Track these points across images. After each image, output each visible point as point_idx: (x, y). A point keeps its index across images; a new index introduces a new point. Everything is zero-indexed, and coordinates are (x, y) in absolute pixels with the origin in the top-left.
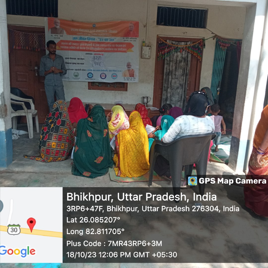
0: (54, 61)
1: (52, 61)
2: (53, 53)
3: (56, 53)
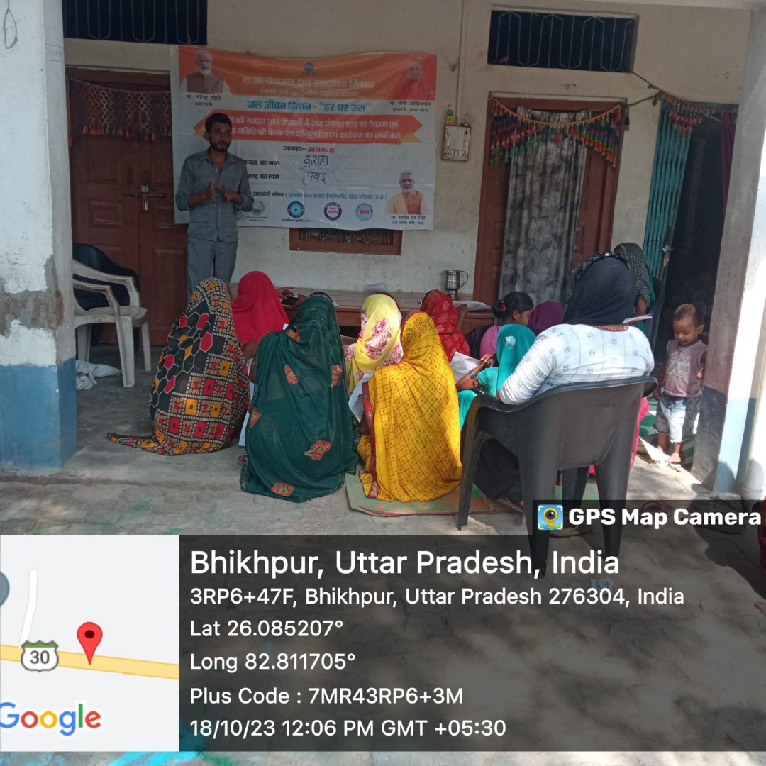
0: (221, 170)
1: (217, 170)
2: (219, 147)
3: (230, 150)
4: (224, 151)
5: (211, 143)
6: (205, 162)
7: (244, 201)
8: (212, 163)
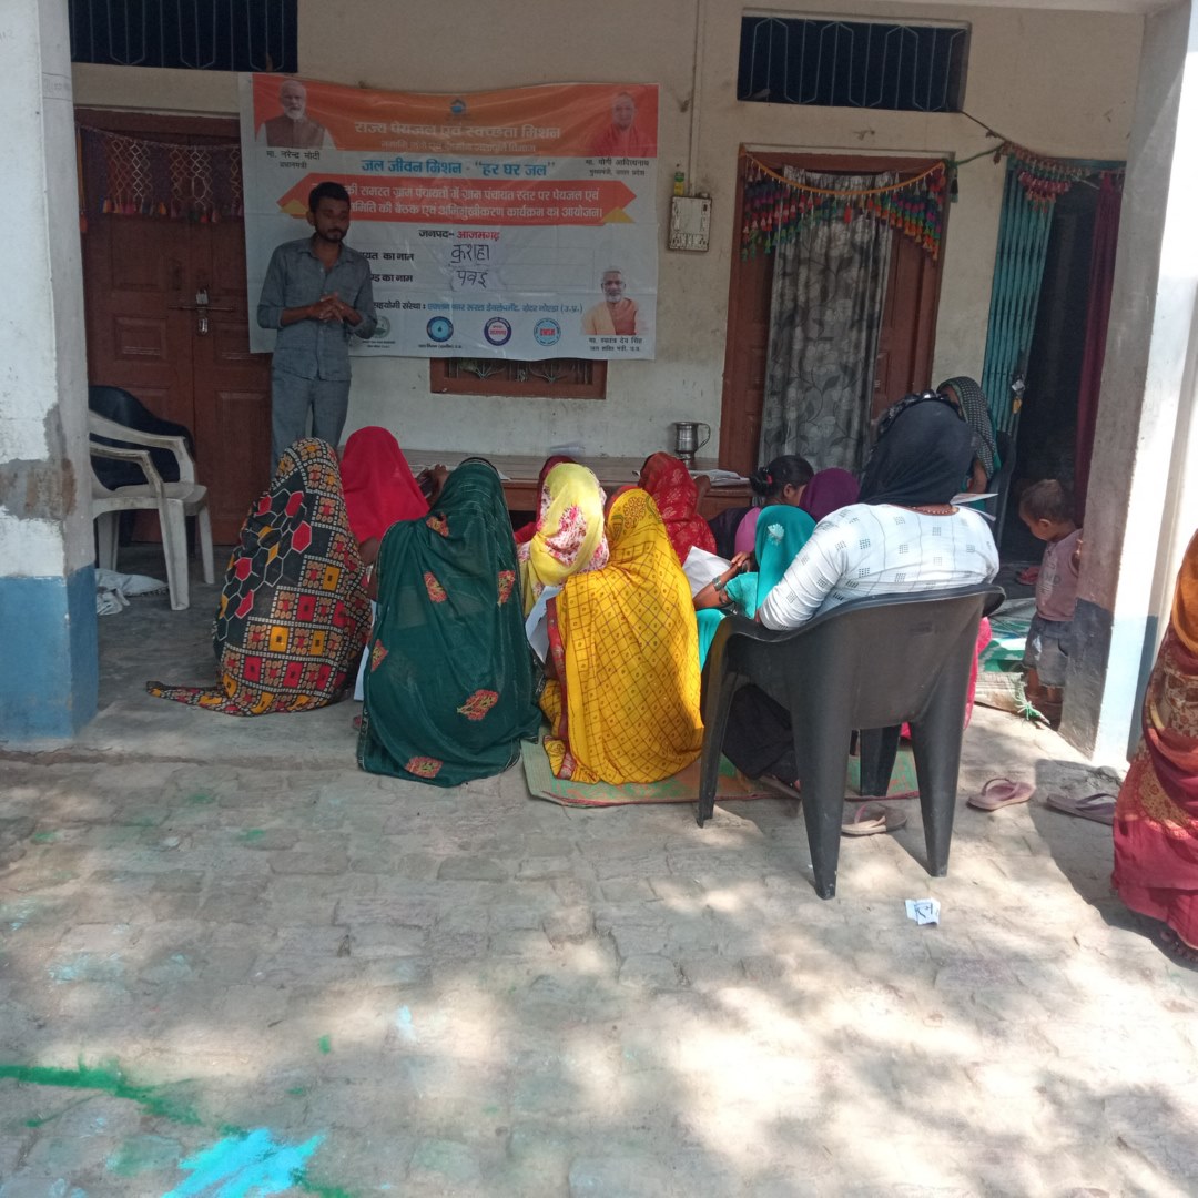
0: (328, 271)
1: (322, 270)
2: (331, 236)
4: (337, 242)
5: (317, 229)
6: (305, 257)
7: (361, 320)
8: (316, 259)
